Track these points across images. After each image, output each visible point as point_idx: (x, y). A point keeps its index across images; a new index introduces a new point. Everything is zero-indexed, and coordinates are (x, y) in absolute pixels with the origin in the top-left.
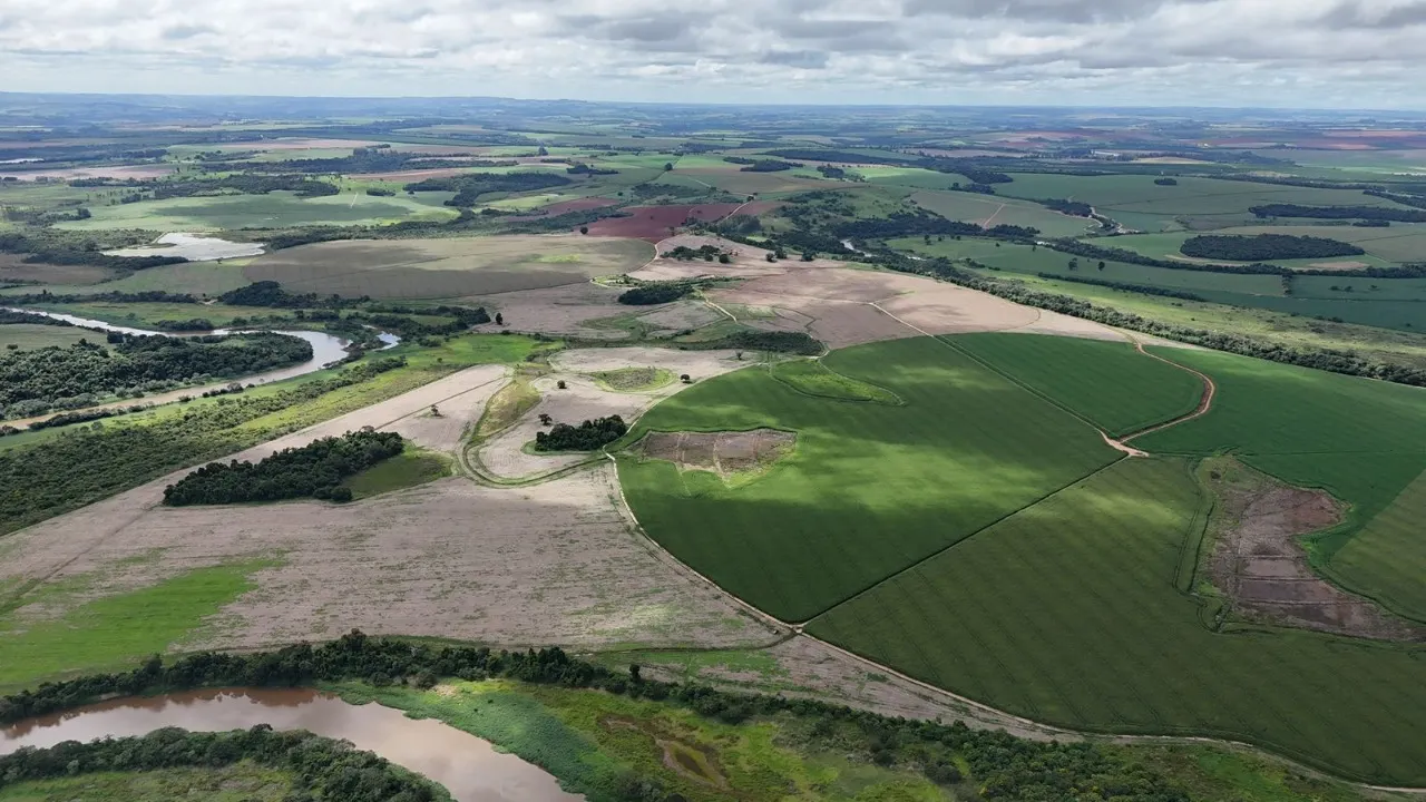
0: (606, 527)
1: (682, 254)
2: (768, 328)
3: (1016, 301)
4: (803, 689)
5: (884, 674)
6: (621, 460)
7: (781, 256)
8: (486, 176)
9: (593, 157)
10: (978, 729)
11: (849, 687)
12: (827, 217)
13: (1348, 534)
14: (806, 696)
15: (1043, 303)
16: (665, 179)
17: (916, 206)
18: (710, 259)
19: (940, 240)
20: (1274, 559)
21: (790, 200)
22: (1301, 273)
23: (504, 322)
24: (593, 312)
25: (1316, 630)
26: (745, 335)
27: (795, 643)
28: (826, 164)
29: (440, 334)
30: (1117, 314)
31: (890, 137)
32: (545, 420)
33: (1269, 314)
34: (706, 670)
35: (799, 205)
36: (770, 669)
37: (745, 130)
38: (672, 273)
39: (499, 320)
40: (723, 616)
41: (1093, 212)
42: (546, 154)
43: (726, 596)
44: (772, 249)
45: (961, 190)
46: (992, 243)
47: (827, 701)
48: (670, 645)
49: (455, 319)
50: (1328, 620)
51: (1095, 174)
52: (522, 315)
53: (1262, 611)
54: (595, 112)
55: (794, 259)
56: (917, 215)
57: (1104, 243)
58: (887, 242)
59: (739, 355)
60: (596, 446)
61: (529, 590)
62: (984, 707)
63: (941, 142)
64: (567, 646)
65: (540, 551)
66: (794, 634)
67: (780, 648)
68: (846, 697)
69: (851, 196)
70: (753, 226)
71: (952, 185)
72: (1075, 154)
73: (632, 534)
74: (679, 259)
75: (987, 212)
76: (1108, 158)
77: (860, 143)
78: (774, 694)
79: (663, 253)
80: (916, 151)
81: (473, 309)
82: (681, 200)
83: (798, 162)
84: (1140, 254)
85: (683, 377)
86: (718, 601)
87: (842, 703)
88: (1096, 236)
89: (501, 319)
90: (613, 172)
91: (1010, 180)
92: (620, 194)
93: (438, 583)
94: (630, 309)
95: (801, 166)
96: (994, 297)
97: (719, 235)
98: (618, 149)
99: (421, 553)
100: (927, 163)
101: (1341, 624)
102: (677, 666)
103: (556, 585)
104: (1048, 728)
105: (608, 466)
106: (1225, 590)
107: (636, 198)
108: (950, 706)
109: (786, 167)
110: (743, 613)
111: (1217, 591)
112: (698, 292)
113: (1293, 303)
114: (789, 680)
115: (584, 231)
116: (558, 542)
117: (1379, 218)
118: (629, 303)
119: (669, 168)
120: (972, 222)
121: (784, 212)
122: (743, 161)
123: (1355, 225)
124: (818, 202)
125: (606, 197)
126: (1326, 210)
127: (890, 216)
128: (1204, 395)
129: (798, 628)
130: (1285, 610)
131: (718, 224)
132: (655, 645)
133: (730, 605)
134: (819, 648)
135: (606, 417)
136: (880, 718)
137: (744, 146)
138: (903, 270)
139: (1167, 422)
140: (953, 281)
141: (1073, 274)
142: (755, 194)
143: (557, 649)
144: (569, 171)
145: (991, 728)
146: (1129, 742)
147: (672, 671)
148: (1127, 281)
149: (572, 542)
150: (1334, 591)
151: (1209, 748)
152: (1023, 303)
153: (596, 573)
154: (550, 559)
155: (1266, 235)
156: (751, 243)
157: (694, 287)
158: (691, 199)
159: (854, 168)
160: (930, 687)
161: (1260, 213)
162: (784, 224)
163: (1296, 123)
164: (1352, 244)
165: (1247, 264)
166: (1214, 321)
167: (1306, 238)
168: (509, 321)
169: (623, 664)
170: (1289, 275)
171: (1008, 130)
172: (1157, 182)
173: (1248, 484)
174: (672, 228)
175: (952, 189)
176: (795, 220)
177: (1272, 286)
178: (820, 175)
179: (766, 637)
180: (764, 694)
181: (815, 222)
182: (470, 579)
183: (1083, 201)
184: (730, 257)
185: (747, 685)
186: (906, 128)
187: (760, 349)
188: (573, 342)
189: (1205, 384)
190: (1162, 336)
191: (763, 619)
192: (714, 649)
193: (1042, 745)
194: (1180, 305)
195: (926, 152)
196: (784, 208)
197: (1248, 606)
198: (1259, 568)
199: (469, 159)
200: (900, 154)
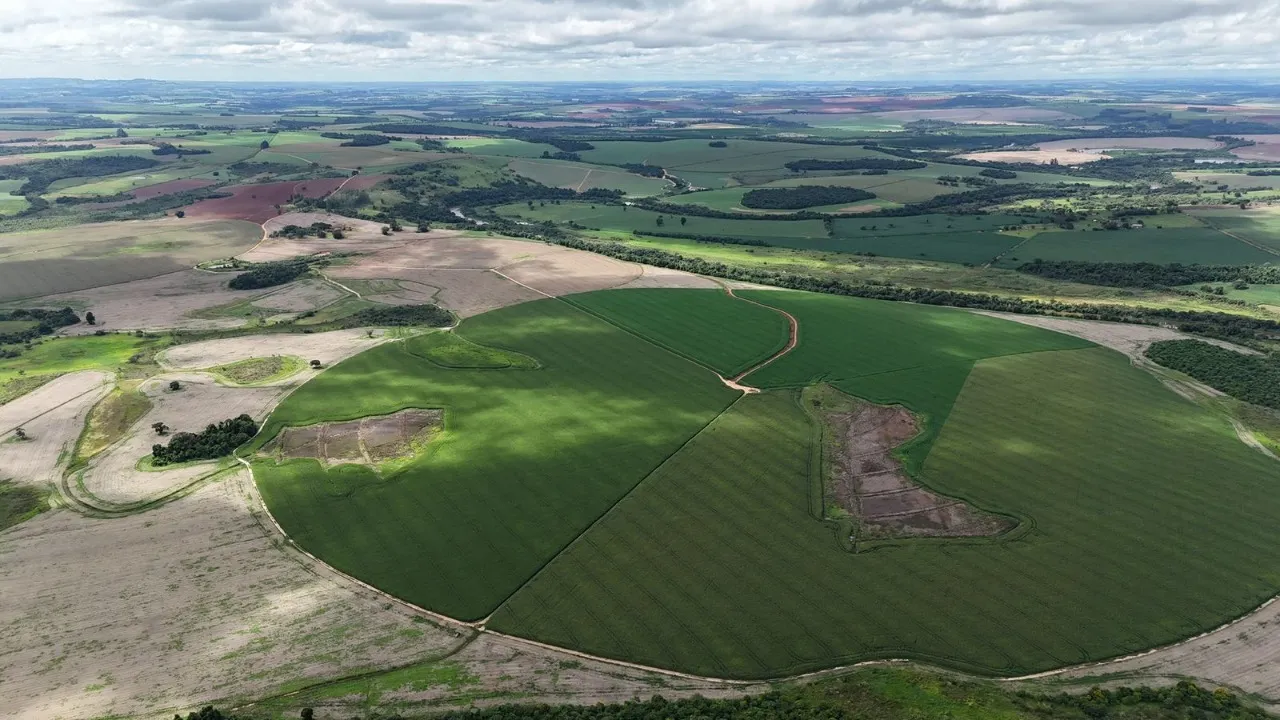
0: (250, 545)
1: (291, 232)
2: (393, 302)
3: (620, 258)
4: (497, 694)
5: (574, 659)
6: (257, 462)
7: (396, 229)
8: (57, 162)
9: (178, 137)
10: (675, 700)
11: (544, 682)
12: (434, 188)
13: (929, 442)
14: (501, 702)
15: (641, 257)
16: (263, 156)
17: (515, 174)
18: (323, 236)
19: (542, 205)
20: (880, 475)
21: (396, 172)
22: (836, 216)
23: (96, 320)
24: (202, 301)
25: (929, 536)
26: (372, 311)
27: (479, 645)
28: (423, 136)
29: (19, 342)
30: (705, 264)
31: (478, 110)
32: (160, 429)
33: (821, 254)
34: (389, 695)
35: (405, 177)
36: (458, 678)
37: (337, 106)
38: (287, 250)
39: (91, 319)
40: (398, 628)
41: (666, 173)
42: (125, 136)
43: (398, 603)
44: (386, 222)
45: (551, 158)
46: (587, 206)
47: (523, 701)
48: (343, 674)
49: (36, 323)
50: (935, 525)
51: (660, 140)
52: (122, 314)
53: (884, 525)
54: (176, 91)
55: (410, 229)
56: (517, 183)
57: (678, 201)
58: (495, 210)
59: (370, 333)
60: (225, 452)
61: (166, 639)
62: (677, 674)
63: (525, 114)
64: (221, 701)
65: (174, 587)
66: (477, 633)
67: (465, 653)
68: (543, 693)
69: (455, 167)
70: (363, 200)
71: (542, 154)
72: (641, 122)
73: (281, 549)
74: (290, 238)
75: (579, 177)
76: (668, 126)
77: (452, 116)
78: (467, 707)
79: (271, 232)
80: (505, 123)
81: (58, 309)
82: (284, 177)
83: (397, 136)
84: (711, 209)
85: (313, 363)
86: (389, 612)
87: (539, 701)
88: (672, 194)
89: (93, 318)
90: (204, 152)
91: (592, 148)
92: (216, 174)
93: (47, 650)
94: (243, 294)
95: (400, 139)
96: (601, 256)
97: (329, 211)
98: (207, 128)
99: (21, 615)
100: (515, 133)
101: (945, 528)
102: (356, 697)
103: (198, 626)
104: (737, 682)
105: (242, 472)
106: (850, 511)
107: (234, 177)
108: (644, 679)
109: (386, 141)
110: (419, 619)
111: (844, 512)
112: (313, 268)
113: (837, 243)
114: (480, 687)
115: (180, 215)
116: (192, 573)
117: (880, 168)
118: (241, 288)
119: (265, 145)
120: (568, 187)
121: (391, 184)
122: (342, 136)
123: (864, 174)
124: (423, 173)
125: (199, 176)
126: (840, 163)
127: (493, 184)
128: (791, 330)
129: (480, 626)
130: (901, 521)
131: (325, 200)
132: (328, 678)
133: (404, 614)
134: (505, 644)
135: (232, 418)
136: (580, 709)
137: (339, 121)
138: (516, 236)
139: (768, 359)
140: (562, 244)
141: (662, 230)
142: (359, 168)
143: (210, 708)
144: (155, 152)
145: (688, 695)
146: (808, 681)
147: (349, 705)
148: (705, 232)
149: (210, 570)
150: (932, 496)
151: (875, 671)
152: (626, 260)
153: (245, 603)
154: (189, 593)
155: (802, 187)
156: (363, 217)
157: (310, 266)
158: (295, 175)
159: (453, 141)
160: (621, 663)
161: (796, 168)
162: (393, 197)
163: (800, 92)
164: (867, 191)
165: (795, 212)
166: (780, 260)
167: (833, 188)
168: (103, 320)
169: (287, 707)
170: (829, 219)
171: (580, 102)
172: (712, 145)
173: (844, 407)
174: (277, 207)
175: (543, 157)
176: (404, 192)
177: (815, 230)
178: (420, 147)
179: (447, 641)
180: (456, 708)
181: (422, 193)
182: (88, 638)
183: (656, 164)
184: (344, 233)
185: (436, 702)
186: (490, 102)
187: (391, 325)
188: (183, 337)
189: (789, 320)
190: (745, 280)
191: (442, 623)
192: (394, 668)
193: (736, 703)
194: (752, 251)
195: (514, 124)
196: (390, 181)
197: (872, 523)
198: (872, 484)
199: (35, 144)
200: (491, 126)
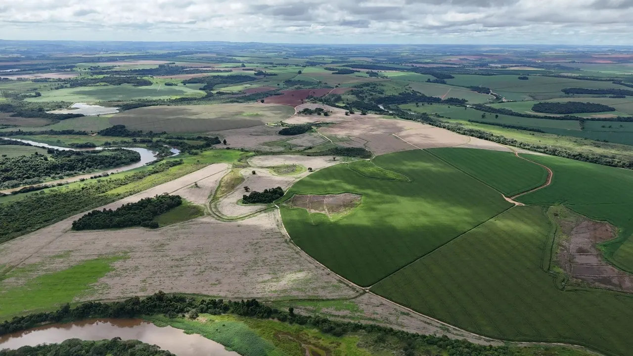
0: (276, 240)
1: (307, 112)
2: (346, 145)
3: (459, 133)
4: (370, 319)
5: (408, 312)
6: (282, 207)
7: (352, 113)
8: (218, 76)
9: (266, 68)
10: (453, 339)
11: (392, 318)
12: (372, 95)
13: (621, 242)
14: (372, 323)
15: (471, 133)
16: (299, 77)
17: (411, 89)
18: (319, 114)
19: (423, 105)
20: (587, 255)
21: (355, 87)
22: (588, 119)
23: (227, 143)
24: (267, 139)
25: (609, 289)
26: (336, 149)
27: (366, 296)
28: (370, 70)
29: (198, 149)
30: (505, 139)
31: (398, 58)
32: (247, 189)
33: (574, 139)
34: (325, 310)
35: (359, 89)
36: (355, 310)
37: (333, 56)
38: (303, 120)
39: (225, 142)
40: (332, 284)
41: (491, 92)
42: (245, 67)
43: (333, 274)
44: (348, 109)
45: (431, 82)
46: (446, 106)
47: (382, 325)
48: (307, 298)
49: (205, 142)
50: (615, 285)
51: (492, 75)
52: (235, 140)
53: (583, 280)
54: (266, 47)
55: (358, 113)
56: (412, 94)
57: (496, 106)
58: (399, 106)
59: (334, 158)
60: (270, 201)
61: (241, 271)
62: (456, 328)
63: (421, 61)
64: (259, 298)
65: (246, 252)
66: (365, 292)
67: (359, 299)
68: (391, 323)
69: (382, 85)
70: (339, 99)
71: (427, 80)
72: (481, 65)
73: (288, 244)
74: (305, 114)
75: (443, 92)
76: (496, 67)
77: (385, 61)
78: (356, 322)
79: (298, 112)
80: (410, 65)
81: (213, 137)
82: (306, 87)
83: (358, 70)
84: (513, 111)
85: (309, 169)
86: (329, 276)
87: (389, 326)
88: (493, 103)
89: (226, 142)
90: (275, 75)
91: (454, 78)
92: (278, 85)
93: (199, 267)
94: (284, 137)
95: (359, 71)
96: (449, 131)
97: (323, 103)
98: (277, 64)
99: (190, 253)
100: (415, 70)
101: (621, 287)
102: (311, 308)
103: (253, 268)
104: (487, 338)
105: (276, 210)
106: (565, 270)
107: (285, 86)
108: (440, 327)
109: (352, 72)
110: (340, 282)
111: (561, 270)
112: (314, 128)
113: (584, 133)
114: (363, 315)
115: (263, 102)
116: (253, 247)
117: (621, 94)
118: (283, 135)
119: (300, 72)
120: (437, 97)
121: (352, 92)
122: (333, 69)
123: (610, 97)
124: (369, 88)
125: (272, 86)
126: (596, 91)
127: (400, 94)
128: (548, 176)
129: (367, 289)
130: (594, 280)
131: (323, 98)
132: (300, 298)
133: (335, 278)
134: (377, 299)
135: (274, 188)
136: (407, 334)
137: (333, 62)
138: (407, 119)
139: (532, 190)
140: (430, 124)
141: (484, 120)
142: (339, 84)
143: (255, 300)
144: (255, 74)
145: (460, 338)
146: (526, 345)
147: (308, 310)
148: (508, 123)
149: (260, 247)
150: (616, 270)
151: (564, 348)
152: (462, 134)
153: (272, 262)
154: (251, 255)
155: (570, 102)
156: (338, 107)
157: (313, 127)
158: (311, 87)
159: (384, 73)
160: (429, 318)
161: (567, 92)
162: (352, 98)
163: (579, 51)
164: (609, 106)
165: (563, 115)
166: (550, 142)
167: (588, 104)
168: (229, 143)
169: (284, 306)
170: (583, 121)
171: (451, 55)
172: (520, 78)
173: (572, 219)
174: (302, 100)
175: (427, 82)
176: (357, 96)
177: (575, 126)
178: (368, 75)
179: (352, 293)
180: (352, 322)
181: (366, 97)
182: (214, 265)
183: (487, 87)
184: (329, 114)
185: (344, 317)
186: (405, 54)
187: (344, 156)
188: (259, 153)
189: (548, 171)
190: (527, 149)
191: (350, 285)
192: (328, 300)
193: (485, 347)
194: (533, 134)
195: (415, 65)
196: (352, 91)
197: (576, 278)
198: (581, 259)
199: (210, 69)
200: (403, 66)
